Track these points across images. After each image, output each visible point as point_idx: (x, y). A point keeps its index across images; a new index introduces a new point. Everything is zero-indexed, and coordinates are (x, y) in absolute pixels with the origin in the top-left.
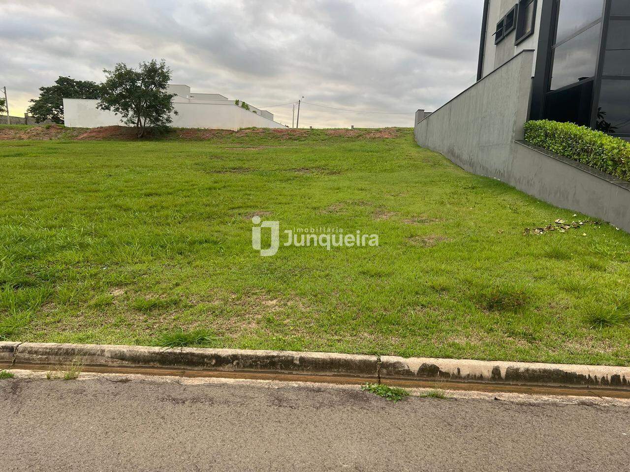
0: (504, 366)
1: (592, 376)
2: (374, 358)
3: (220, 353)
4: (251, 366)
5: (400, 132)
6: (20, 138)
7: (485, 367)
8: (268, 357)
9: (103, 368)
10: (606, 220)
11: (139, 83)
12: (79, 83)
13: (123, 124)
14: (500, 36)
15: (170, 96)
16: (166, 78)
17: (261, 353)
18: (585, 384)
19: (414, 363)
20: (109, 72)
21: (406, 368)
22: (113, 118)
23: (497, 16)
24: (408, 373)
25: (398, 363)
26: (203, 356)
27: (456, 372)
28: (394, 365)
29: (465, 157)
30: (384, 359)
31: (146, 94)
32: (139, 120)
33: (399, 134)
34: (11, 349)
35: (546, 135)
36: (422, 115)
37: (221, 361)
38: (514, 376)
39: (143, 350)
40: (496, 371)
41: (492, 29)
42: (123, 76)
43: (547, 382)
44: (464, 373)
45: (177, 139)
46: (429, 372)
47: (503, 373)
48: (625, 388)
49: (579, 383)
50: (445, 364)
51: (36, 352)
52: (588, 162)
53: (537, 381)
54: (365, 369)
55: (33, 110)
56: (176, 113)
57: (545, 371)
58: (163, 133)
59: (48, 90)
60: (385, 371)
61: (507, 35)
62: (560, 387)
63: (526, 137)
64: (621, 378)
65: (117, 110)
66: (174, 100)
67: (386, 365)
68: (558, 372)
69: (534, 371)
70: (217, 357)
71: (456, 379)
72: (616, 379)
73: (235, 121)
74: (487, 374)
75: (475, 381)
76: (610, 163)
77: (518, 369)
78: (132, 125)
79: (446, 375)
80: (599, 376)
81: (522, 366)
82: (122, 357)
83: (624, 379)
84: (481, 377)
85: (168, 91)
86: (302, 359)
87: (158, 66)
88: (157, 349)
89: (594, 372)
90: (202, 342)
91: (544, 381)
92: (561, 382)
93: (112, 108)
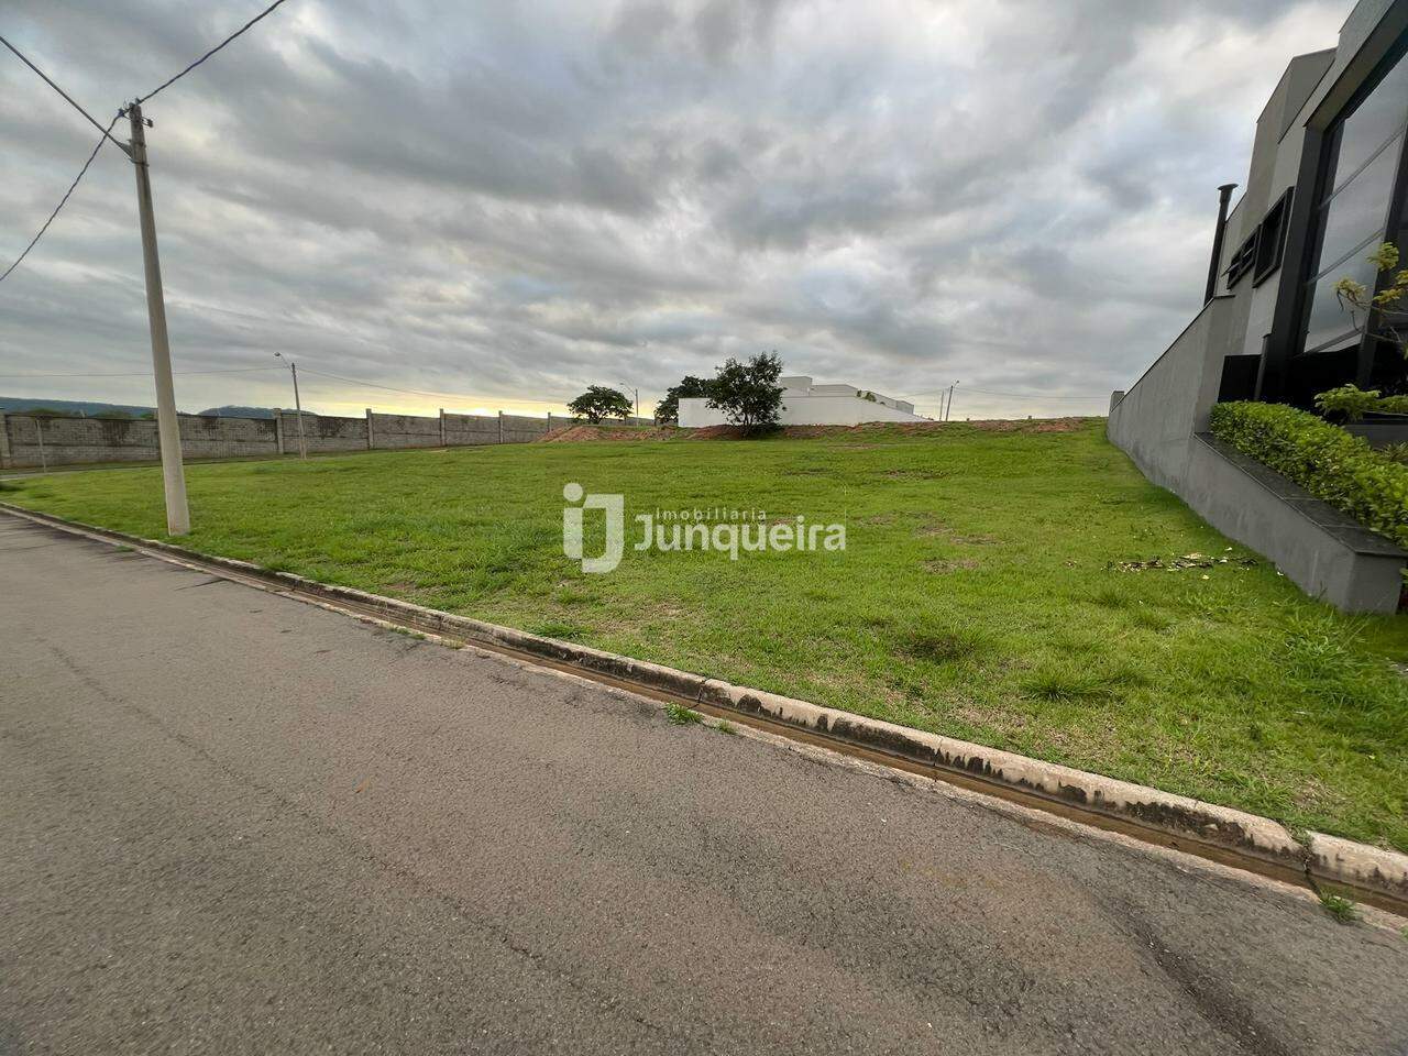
0: (834, 715)
1: (943, 752)
2: (699, 679)
3: (571, 649)
4: (592, 666)
5: (1085, 423)
6: (639, 439)
7: (812, 712)
8: (607, 660)
9: (489, 645)
11: (748, 378)
12: (703, 382)
13: (728, 423)
14: (1235, 277)
15: (780, 390)
16: (776, 370)
17: (604, 654)
18: (931, 760)
19: (737, 693)
20: (721, 369)
21: (727, 697)
22: (720, 417)
23: (1232, 246)
24: (728, 702)
25: (721, 688)
26: (558, 649)
27: (778, 712)
28: (716, 690)
29: (1147, 458)
30: (711, 682)
31: (752, 390)
32: (746, 418)
33: (1081, 426)
34: (439, 618)
35: (1235, 425)
37: (571, 656)
38: (843, 730)
39: (520, 634)
40: (823, 720)
41: (1226, 264)
42: (734, 372)
43: (881, 746)
44: (786, 715)
45: (785, 437)
46: (750, 705)
47: (830, 725)
49: (922, 756)
50: (771, 701)
51: (453, 624)
52: (1277, 467)
53: (869, 742)
54: (689, 688)
55: (660, 410)
56: (784, 408)
57: (882, 732)
58: (769, 431)
59: (675, 390)
60: (706, 695)
61: (1243, 274)
62: (898, 757)
63: (1213, 432)
64: (985, 763)
65: (724, 407)
66: (783, 394)
67: (708, 689)
68: (898, 737)
69: (869, 729)
70: (567, 651)
71: (774, 719)
72: (976, 763)
73: (853, 414)
74: (812, 721)
75: (796, 726)
76: (1302, 467)
77: (848, 723)
78: (737, 424)
79: (766, 712)
80: (953, 754)
81: (855, 720)
82: (503, 638)
83: (988, 766)
84: (804, 724)
85: (778, 384)
86: (634, 667)
87: (768, 359)
88: (529, 636)
89: (946, 746)
90: (569, 636)
91: (877, 745)
92: (899, 751)
93: (721, 406)
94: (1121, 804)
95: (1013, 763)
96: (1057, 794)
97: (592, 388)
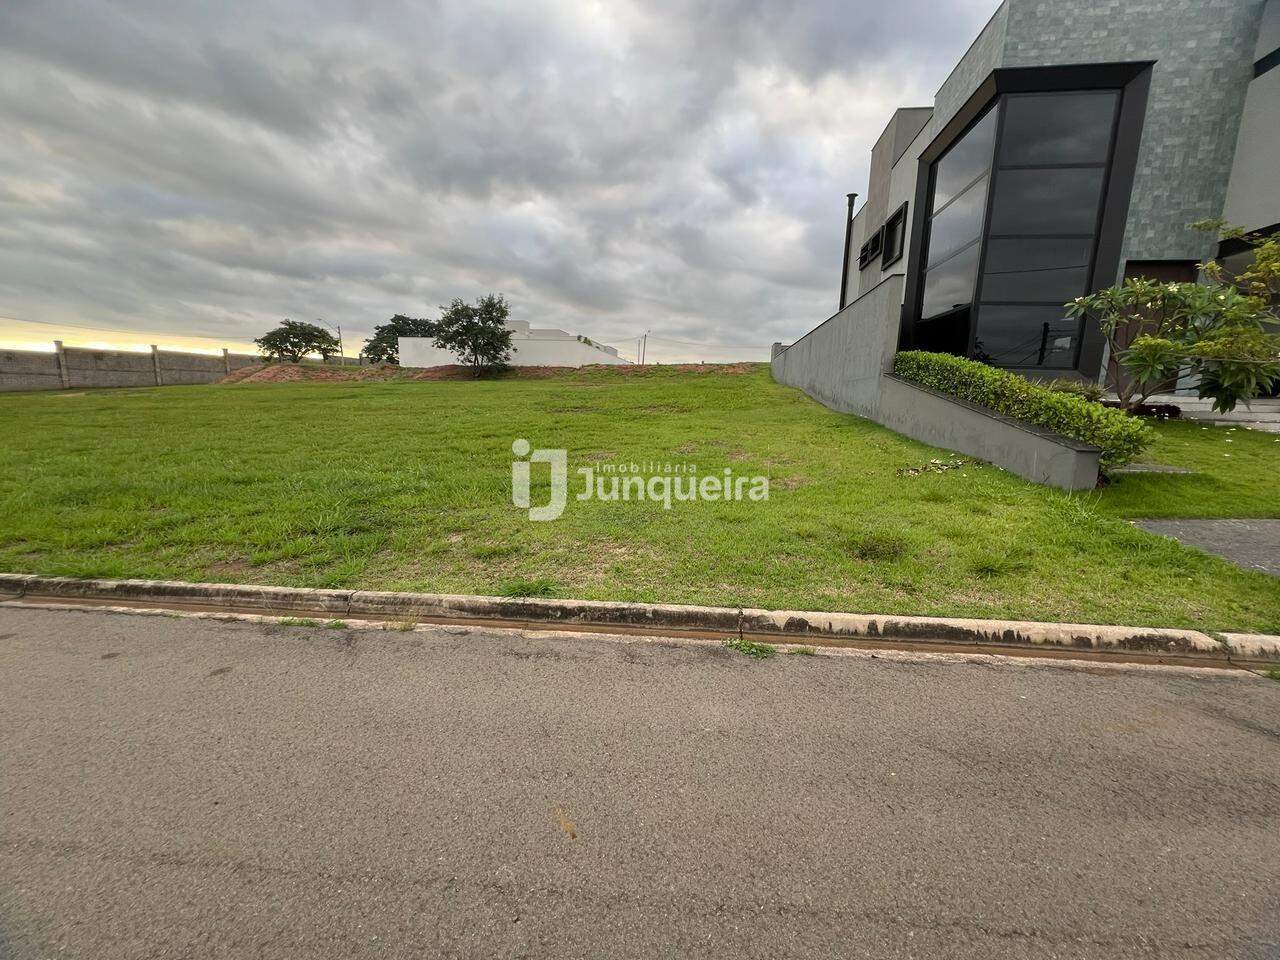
0: (881, 620)
1: (982, 631)
2: (735, 611)
3: (565, 605)
4: (599, 619)
5: (755, 367)
6: (355, 380)
7: (860, 621)
8: (618, 610)
9: (440, 618)
10: (988, 460)
11: (476, 320)
12: (415, 322)
13: (459, 363)
14: (865, 262)
15: (509, 333)
16: (504, 313)
17: (610, 605)
18: (974, 640)
19: (780, 617)
20: (446, 309)
21: (772, 622)
22: (449, 357)
23: (860, 240)
24: (774, 627)
25: (762, 616)
26: (547, 608)
27: (827, 626)
28: (757, 619)
29: (827, 393)
30: (746, 612)
31: (482, 331)
32: (476, 359)
33: (753, 369)
34: (345, 600)
35: (919, 367)
36: (779, 349)
37: (567, 613)
38: (893, 631)
39: (483, 600)
40: (873, 626)
41: (856, 254)
42: (460, 313)
43: (930, 638)
44: (836, 627)
45: (516, 377)
46: (797, 627)
47: (881, 629)
48: (1019, 645)
49: (966, 639)
50: (814, 618)
52: (966, 397)
53: (919, 637)
54: (726, 623)
55: (368, 350)
56: (515, 350)
57: (928, 625)
58: (502, 372)
59: (384, 328)
60: (747, 625)
61: (873, 260)
62: (946, 643)
63: (897, 370)
64: (1015, 634)
65: (453, 348)
66: (512, 336)
67: (748, 619)
68: (942, 627)
69: (915, 626)
70: (562, 609)
71: (827, 634)
72: (1009, 634)
73: (576, 357)
74: (863, 629)
75: (850, 636)
76: (991, 396)
77: (898, 623)
78: (469, 364)
79: (816, 629)
80: (990, 632)
81: (902, 620)
82: (461, 608)
83: (1018, 635)
84: (856, 633)
85: (506, 327)
86: (655, 612)
87: (496, 301)
88: (498, 600)
89: (983, 627)
90: (546, 592)
91: (927, 637)
92: (946, 638)
93: (448, 346)
94: (1115, 642)
95: (1036, 630)
96: (1072, 645)
97: (287, 323)
